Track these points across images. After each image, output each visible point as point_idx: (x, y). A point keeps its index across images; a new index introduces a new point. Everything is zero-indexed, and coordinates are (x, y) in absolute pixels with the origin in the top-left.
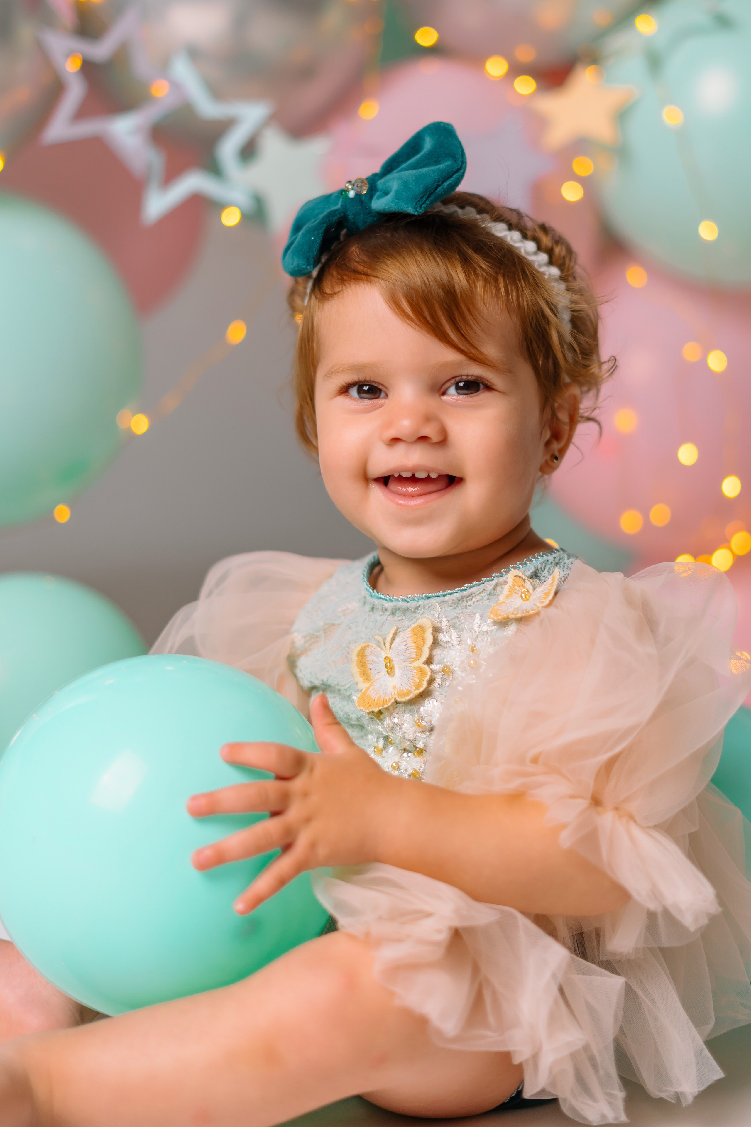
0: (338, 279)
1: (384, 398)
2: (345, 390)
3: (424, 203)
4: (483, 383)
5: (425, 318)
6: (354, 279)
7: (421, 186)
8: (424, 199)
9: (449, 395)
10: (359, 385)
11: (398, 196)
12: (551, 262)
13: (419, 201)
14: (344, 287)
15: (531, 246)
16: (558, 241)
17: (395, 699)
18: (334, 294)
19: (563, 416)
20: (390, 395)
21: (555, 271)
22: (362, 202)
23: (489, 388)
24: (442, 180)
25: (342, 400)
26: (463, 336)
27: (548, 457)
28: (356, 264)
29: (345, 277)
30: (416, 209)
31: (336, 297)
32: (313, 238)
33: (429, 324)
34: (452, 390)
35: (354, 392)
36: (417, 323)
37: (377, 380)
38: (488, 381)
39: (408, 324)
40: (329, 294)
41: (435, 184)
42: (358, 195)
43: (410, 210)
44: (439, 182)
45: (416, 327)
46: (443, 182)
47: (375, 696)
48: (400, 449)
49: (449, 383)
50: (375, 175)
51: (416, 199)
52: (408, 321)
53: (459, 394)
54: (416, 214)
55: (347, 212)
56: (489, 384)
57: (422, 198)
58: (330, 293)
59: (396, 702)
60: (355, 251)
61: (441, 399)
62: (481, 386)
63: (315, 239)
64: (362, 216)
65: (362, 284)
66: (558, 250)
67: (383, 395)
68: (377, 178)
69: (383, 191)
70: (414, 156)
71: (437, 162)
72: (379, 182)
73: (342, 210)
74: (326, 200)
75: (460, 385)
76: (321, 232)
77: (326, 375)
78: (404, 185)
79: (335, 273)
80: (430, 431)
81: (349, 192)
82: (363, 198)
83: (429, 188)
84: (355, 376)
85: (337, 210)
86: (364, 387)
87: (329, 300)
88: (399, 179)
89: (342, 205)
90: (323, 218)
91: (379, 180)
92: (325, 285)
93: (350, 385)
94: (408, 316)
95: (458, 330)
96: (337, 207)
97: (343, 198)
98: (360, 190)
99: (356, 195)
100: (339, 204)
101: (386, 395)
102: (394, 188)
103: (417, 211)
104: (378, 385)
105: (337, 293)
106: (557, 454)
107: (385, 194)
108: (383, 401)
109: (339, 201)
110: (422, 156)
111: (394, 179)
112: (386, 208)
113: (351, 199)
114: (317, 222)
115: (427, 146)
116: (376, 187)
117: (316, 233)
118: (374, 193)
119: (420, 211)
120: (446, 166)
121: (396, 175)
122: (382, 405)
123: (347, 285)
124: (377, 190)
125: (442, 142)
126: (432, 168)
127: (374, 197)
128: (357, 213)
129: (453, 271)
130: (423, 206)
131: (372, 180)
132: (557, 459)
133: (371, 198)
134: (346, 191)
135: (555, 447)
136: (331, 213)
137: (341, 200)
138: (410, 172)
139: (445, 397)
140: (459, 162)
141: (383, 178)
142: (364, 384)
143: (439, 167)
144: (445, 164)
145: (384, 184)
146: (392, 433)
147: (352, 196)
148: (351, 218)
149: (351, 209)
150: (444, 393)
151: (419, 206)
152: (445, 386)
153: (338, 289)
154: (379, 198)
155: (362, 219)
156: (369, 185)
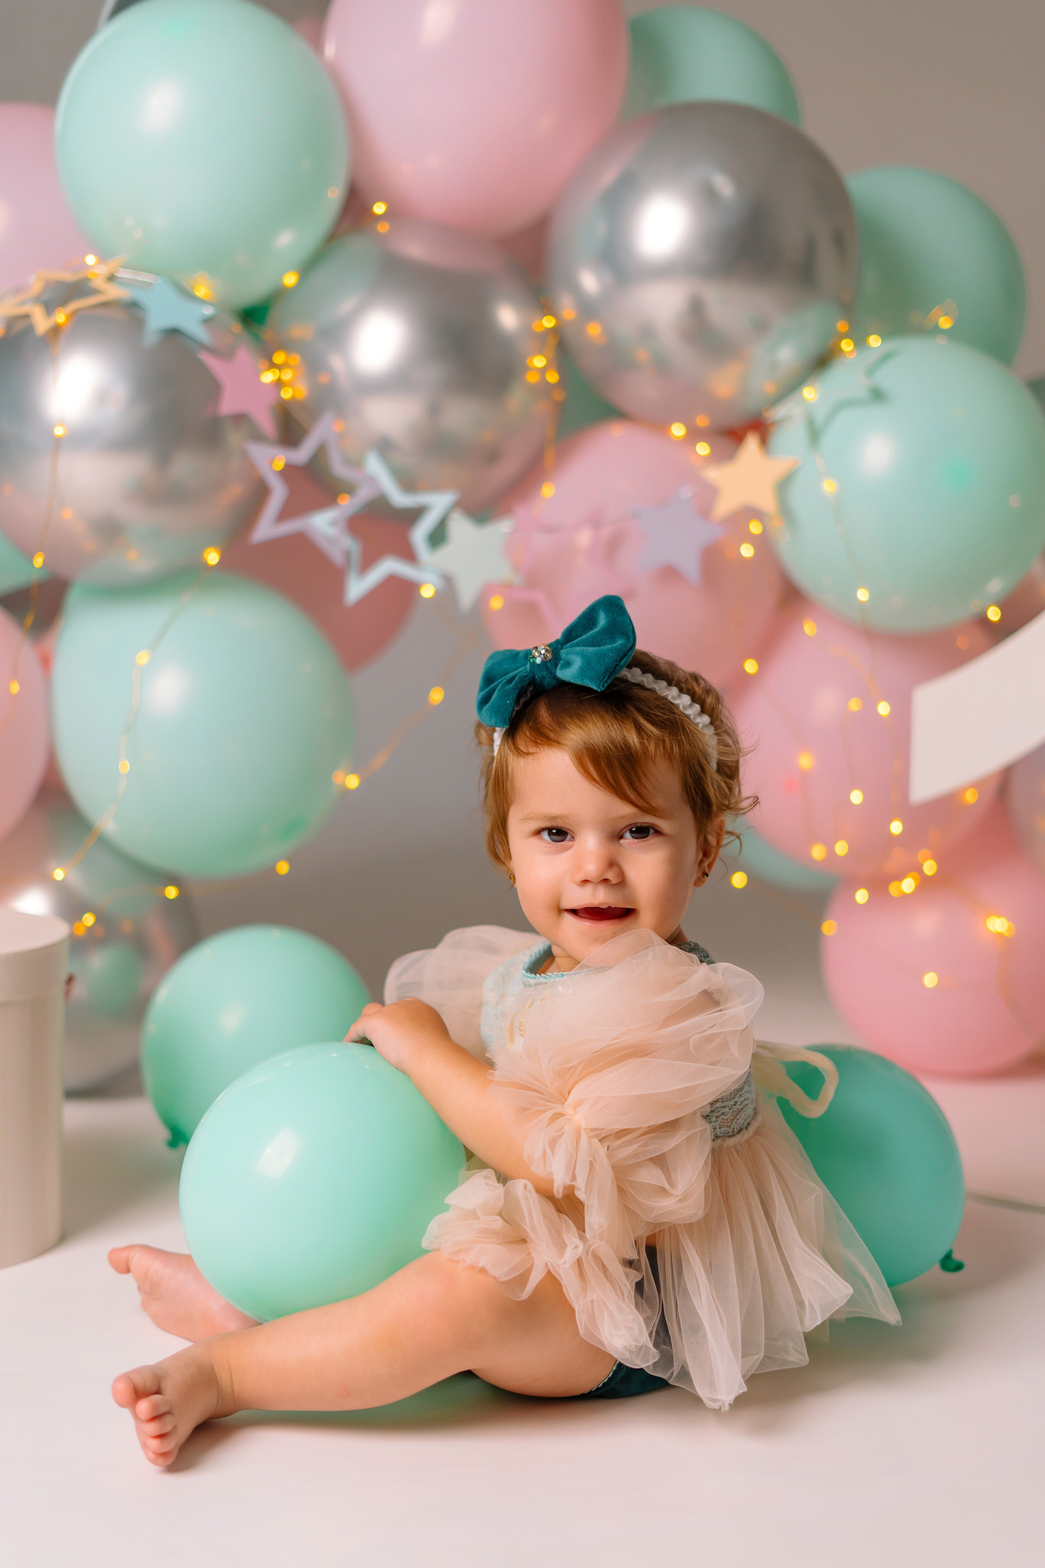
0: (532, 740)
1: (571, 840)
2: (538, 832)
3: (606, 682)
4: (654, 829)
5: (608, 781)
6: (548, 745)
7: (603, 667)
8: (606, 678)
9: (626, 839)
10: (550, 829)
11: (583, 671)
12: (703, 711)
13: (602, 681)
14: (538, 749)
15: (686, 699)
16: (709, 691)
18: (528, 754)
19: (712, 840)
20: (577, 839)
21: (706, 719)
22: (548, 669)
23: (658, 832)
24: (619, 659)
25: (535, 841)
26: (640, 795)
27: (700, 874)
28: (548, 731)
29: (539, 741)
30: (598, 687)
31: (531, 757)
32: (508, 702)
33: (613, 786)
34: (628, 835)
35: (545, 835)
36: (602, 784)
37: (567, 828)
38: (658, 827)
40: (524, 752)
41: (614, 664)
42: (544, 662)
43: (595, 688)
44: (616, 662)
45: (601, 788)
46: (621, 660)
48: (589, 888)
49: (626, 829)
50: (557, 642)
51: (600, 679)
53: (633, 837)
54: (599, 690)
55: (535, 676)
56: (658, 829)
57: (604, 678)
58: (526, 752)
60: (544, 713)
61: (619, 843)
62: (652, 831)
63: (510, 702)
64: (547, 679)
65: (554, 749)
66: (709, 700)
67: (569, 837)
68: (559, 646)
69: (566, 662)
70: (591, 629)
71: (613, 639)
72: (562, 651)
73: (531, 675)
74: (514, 656)
75: (634, 829)
76: (515, 696)
77: (522, 820)
78: (588, 663)
79: (528, 734)
80: (611, 875)
81: (536, 658)
82: (549, 665)
83: (610, 669)
84: (548, 824)
85: (527, 676)
86: (554, 831)
87: (524, 757)
88: (583, 656)
89: (531, 671)
90: (516, 684)
91: (562, 649)
92: (518, 740)
93: (543, 830)
94: (594, 780)
95: (635, 790)
96: (527, 672)
97: (531, 663)
98: (545, 656)
99: (542, 661)
100: (528, 666)
101: (573, 838)
102: (577, 663)
103: (600, 689)
104: (565, 830)
105: (532, 753)
106: (707, 871)
107: (568, 664)
108: (571, 843)
109: (526, 664)
110: (599, 632)
111: (577, 654)
112: (572, 681)
113: (538, 664)
114: (511, 686)
115: (602, 620)
116: (559, 655)
117: (511, 697)
118: (559, 662)
119: (602, 689)
120: (621, 644)
121: (578, 648)
122: (570, 848)
123: (541, 748)
124: (561, 659)
125: (616, 620)
126: (610, 646)
127: (559, 666)
128: (544, 678)
129: (630, 740)
130: (606, 685)
131: (555, 648)
132: (707, 875)
133: (556, 666)
134: (534, 657)
135: (706, 864)
136: (522, 679)
137: (529, 664)
138: (592, 649)
139: (622, 841)
140: (631, 640)
141: (565, 646)
142: (555, 829)
143: (615, 645)
144: (620, 642)
145: (567, 654)
146: (580, 877)
147: (538, 661)
148: (538, 680)
149: (538, 675)
150: (621, 837)
151: (602, 685)
152: (622, 832)
153: (532, 749)
154: (563, 668)
155: (548, 682)
156: (553, 652)
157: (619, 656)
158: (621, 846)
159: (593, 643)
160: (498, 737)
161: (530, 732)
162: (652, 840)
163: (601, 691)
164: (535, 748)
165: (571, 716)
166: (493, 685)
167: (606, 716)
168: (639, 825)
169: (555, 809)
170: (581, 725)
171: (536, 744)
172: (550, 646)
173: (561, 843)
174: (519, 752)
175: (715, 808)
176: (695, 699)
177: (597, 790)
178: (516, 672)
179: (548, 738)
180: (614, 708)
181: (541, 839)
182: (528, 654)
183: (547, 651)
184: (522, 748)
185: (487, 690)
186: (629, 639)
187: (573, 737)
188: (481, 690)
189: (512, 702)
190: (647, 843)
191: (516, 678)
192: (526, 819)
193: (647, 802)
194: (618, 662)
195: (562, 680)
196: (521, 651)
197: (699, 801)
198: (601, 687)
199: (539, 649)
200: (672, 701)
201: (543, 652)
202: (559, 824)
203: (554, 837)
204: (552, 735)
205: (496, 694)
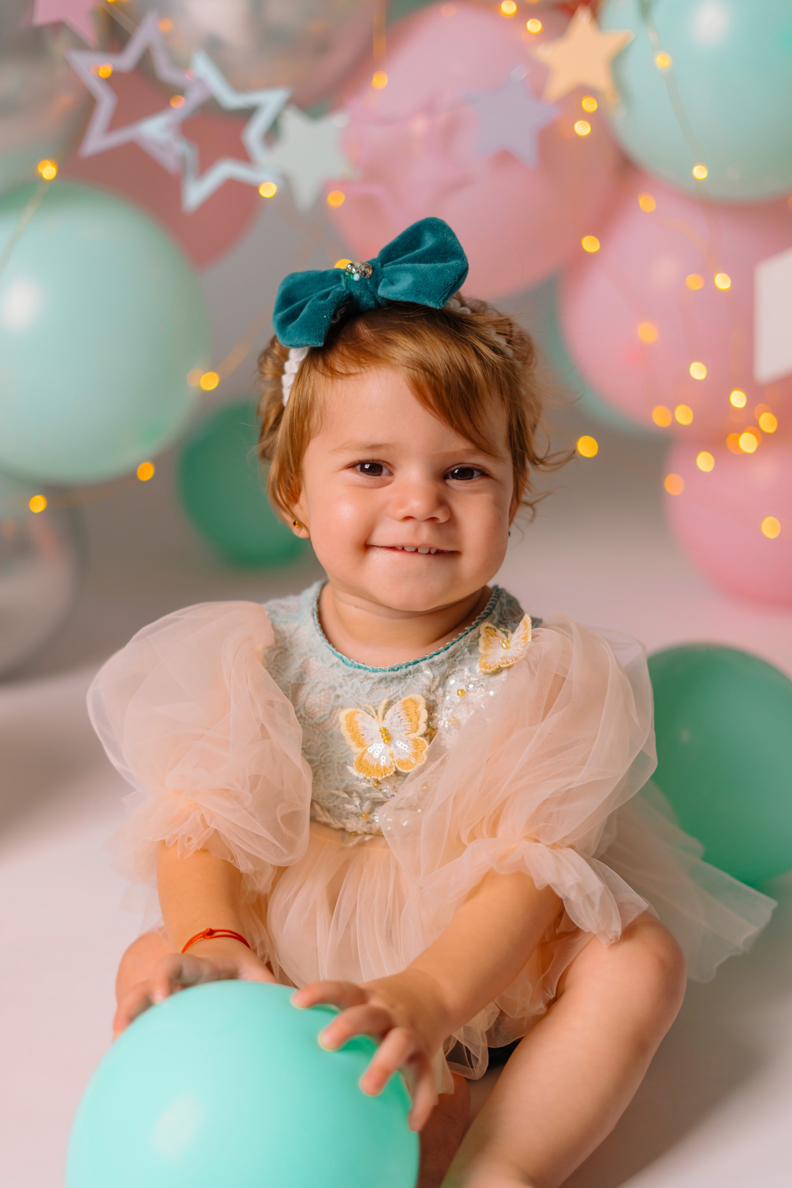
0: (353, 360)
1: (389, 475)
2: (350, 467)
3: (446, 298)
4: (478, 470)
7: (442, 282)
8: (446, 294)
9: (451, 480)
10: (362, 463)
11: (416, 288)
13: (442, 296)
14: (362, 370)
17: (396, 768)
18: (349, 374)
20: (397, 474)
22: (367, 286)
23: (485, 474)
24: (458, 277)
29: (363, 360)
30: (437, 303)
31: (351, 378)
32: (325, 317)
36: (437, 412)
38: (485, 468)
39: (429, 412)
40: (342, 374)
41: (453, 282)
42: (362, 279)
43: (432, 304)
45: (436, 416)
46: (460, 278)
47: (373, 762)
48: (412, 525)
50: (376, 260)
51: (440, 295)
52: (429, 409)
53: (458, 480)
54: (438, 307)
55: (353, 292)
56: (485, 470)
58: (343, 372)
59: (397, 773)
63: (327, 317)
67: (386, 471)
68: (380, 264)
69: (391, 279)
70: (414, 250)
71: (444, 259)
72: (385, 268)
73: (350, 291)
75: (458, 470)
76: (332, 311)
77: (334, 450)
78: (421, 279)
79: (346, 352)
80: (438, 514)
81: (353, 274)
82: (369, 282)
83: (450, 285)
84: (366, 456)
85: (344, 292)
86: (367, 467)
87: (342, 379)
88: (413, 271)
89: (347, 287)
90: (332, 300)
91: (382, 267)
92: (332, 361)
93: (357, 463)
96: (343, 288)
97: (347, 281)
98: (365, 274)
99: (360, 279)
100: (343, 283)
101: (391, 472)
102: (407, 279)
103: (440, 305)
104: (380, 465)
105: (354, 374)
107: (393, 282)
108: (390, 478)
109: (341, 282)
110: (428, 250)
111: (406, 270)
112: (403, 298)
113: (356, 281)
114: (326, 301)
116: (381, 273)
117: (327, 312)
118: (381, 280)
119: (442, 306)
120: (455, 264)
121: (406, 265)
122: (389, 483)
123: (366, 368)
124: (384, 277)
125: (446, 240)
126: (446, 264)
127: (381, 284)
128: (361, 296)
131: (376, 265)
133: (377, 285)
134: (350, 274)
136: (340, 294)
137: (344, 281)
138: (423, 265)
139: (448, 481)
140: (466, 261)
141: (385, 265)
142: (367, 463)
143: (449, 264)
145: (392, 271)
146: (405, 512)
147: (356, 277)
148: (355, 298)
149: (357, 291)
150: (447, 477)
151: (442, 301)
152: (448, 471)
153: (353, 370)
154: (385, 285)
155: (366, 300)
156: (373, 269)
157: (457, 274)
158: (447, 485)
159: (422, 260)
161: (349, 352)
162: (477, 483)
163: (440, 310)
164: (358, 368)
166: (298, 304)
168: (466, 466)
169: (379, 438)
171: (360, 363)
172: (369, 263)
173: (377, 478)
174: (332, 374)
181: (353, 474)
183: (365, 267)
184: (338, 369)
185: (289, 309)
186: (463, 260)
188: (279, 310)
189: (329, 318)
191: (332, 293)
192: (337, 450)
194: (456, 280)
195: (386, 299)
198: (441, 304)
199: (356, 266)
201: (361, 269)
202: (379, 455)
205: (305, 311)
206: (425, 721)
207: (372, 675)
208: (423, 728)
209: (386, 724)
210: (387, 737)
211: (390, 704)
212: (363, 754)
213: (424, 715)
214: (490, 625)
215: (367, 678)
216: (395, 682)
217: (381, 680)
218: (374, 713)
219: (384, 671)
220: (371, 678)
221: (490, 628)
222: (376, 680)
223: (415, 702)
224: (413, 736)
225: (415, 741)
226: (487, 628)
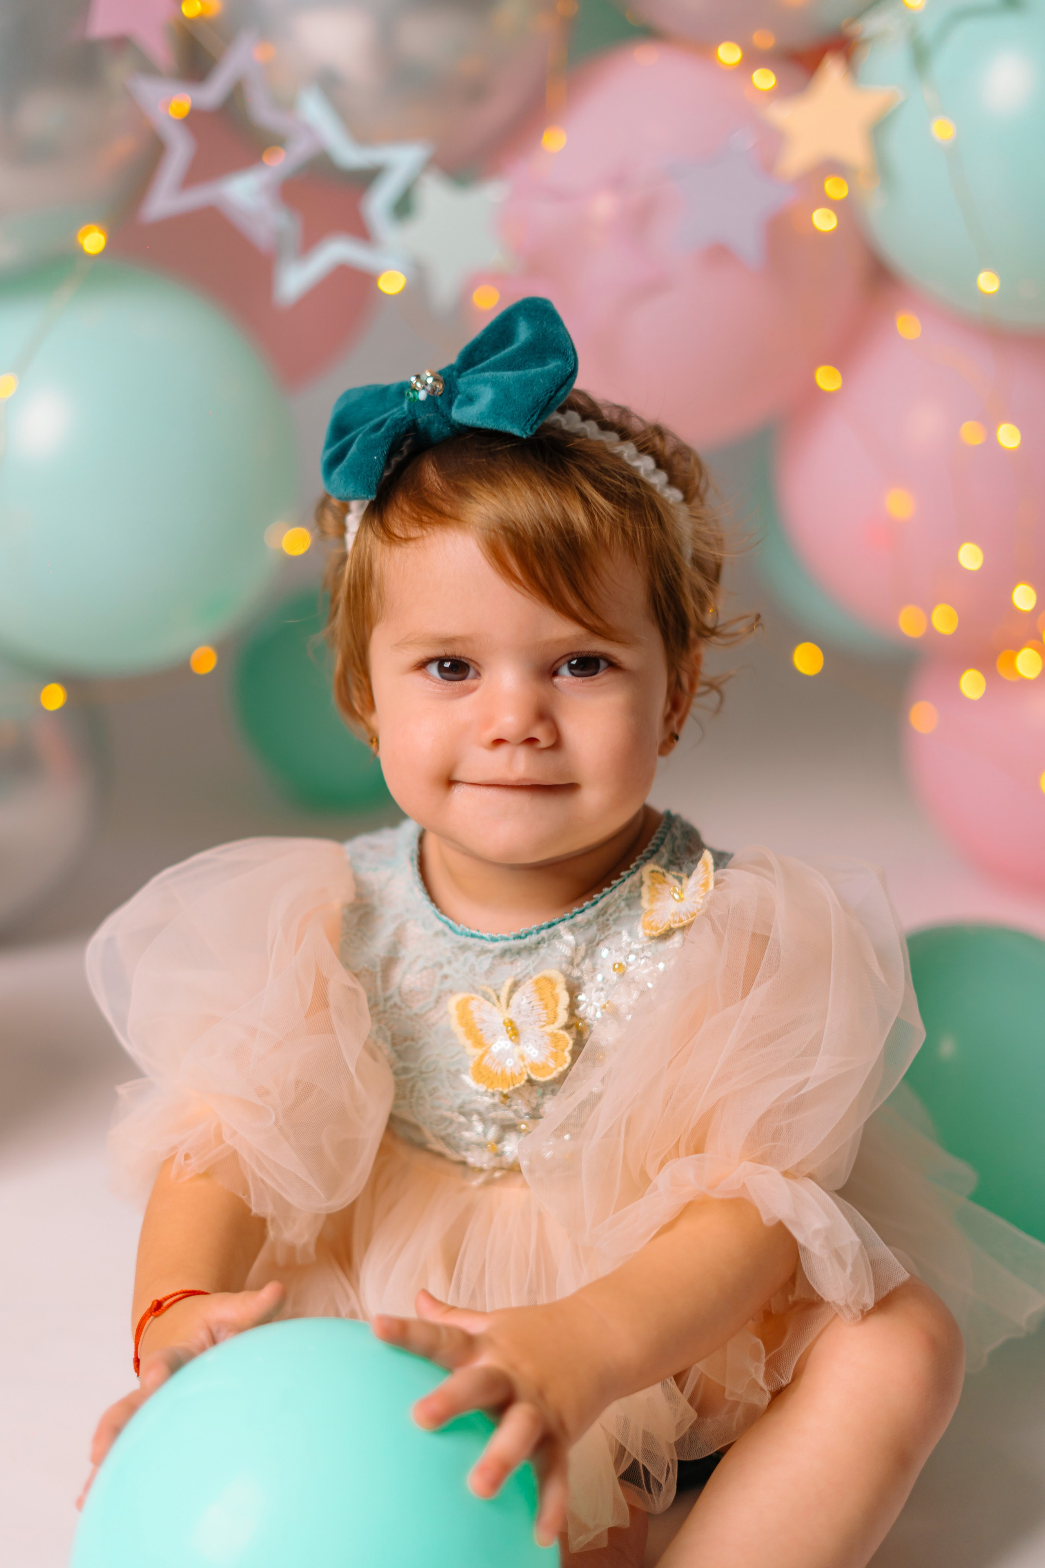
0: (413, 518)
1: (474, 678)
2: (422, 665)
3: (536, 422)
4: (606, 660)
6: (440, 523)
7: (530, 400)
8: (535, 417)
9: (563, 676)
10: (441, 660)
11: (496, 408)
12: (672, 482)
13: (529, 420)
14: (424, 532)
17: (528, 1075)
18: (408, 539)
19: (686, 681)
20: (485, 676)
21: (677, 494)
22: (436, 408)
23: (616, 665)
24: (554, 389)
25: (417, 679)
27: (665, 737)
28: (440, 501)
29: (425, 519)
30: (523, 430)
31: (412, 544)
32: (375, 458)
34: (565, 670)
35: (433, 669)
36: (527, 587)
37: (470, 657)
38: (614, 657)
39: (516, 589)
40: (401, 538)
41: (547, 396)
42: (431, 397)
43: (516, 431)
44: (551, 392)
45: (526, 593)
46: (556, 392)
47: (496, 1068)
48: (503, 754)
49: (563, 660)
50: (451, 368)
51: (526, 418)
52: (515, 585)
53: (573, 674)
54: (524, 436)
55: (416, 419)
56: (613, 660)
57: (532, 416)
58: (403, 536)
59: (530, 1082)
60: (432, 476)
61: (552, 683)
62: (603, 664)
63: (378, 458)
64: (436, 425)
67: (472, 673)
68: (455, 373)
69: (467, 396)
70: (504, 348)
71: (542, 360)
72: (460, 380)
73: (410, 418)
74: (381, 394)
75: (574, 662)
76: (386, 449)
77: (397, 645)
78: (504, 394)
79: (407, 509)
80: (540, 732)
81: (418, 391)
82: (439, 402)
83: (541, 402)
84: (439, 651)
85: (405, 418)
86: (447, 665)
87: (401, 546)
88: (495, 384)
89: (410, 411)
90: (388, 430)
91: (459, 377)
92: (390, 519)
93: (430, 661)
94: (515, 578)
95: (580, 596)
96: (404, 413)
97: (410, 399)
98: (434, 390)
99: (429, 396)
100: (405, 405)
101: (478, 674)
102: (486, 396)
103: (526, 433)
104: (466, 661)
105: (414, 539)
106: (676, 732)
107: (470, 400)
108: (474, 683)
109: (403, 402)
110: (520, 349)
111: (485, 382)
112: (479, 424)
113: (422, 402)
114: (379, 434)
115: (523, 333)
116: (456, 386)
117: (379, 450)
118: (455, 397)
119: (530, 433)
120: (557, 367)
121: (487, 375)
122: (474, 689)
123: (429, 530)
124: (459, 393)
125: (546, 331)
126: (539, 369)
127: (456, 403)
128: (430, 422)
129: (573, 517)
130: (535, 427)
131: (449, 376)
132: (677, 738)
133: (450, 403)
134: (414, 390)
135: (674, 722)
136: (397, 423)
137: (406, 401)
138: (509, 374)
139: (557, 680)
140: (572, 361)
141: (464, 374)
142: (447, 661)
143: (546, 368)
144: (553, 365)
145: (469, 384)
146: (493, 733)
147: (422, 395)
148: (422, 426)
149: (423, 418)
150: (555, 674)
151: (529, 427)
152: (557, 665)
153: (414, 532)
154: (462, 404)
155: (437, 429)
156: (445, 382)
157: (554, 384)
158: (555, 686)
159: (509, 364)
160: (353, 521)
161: (410, 507)
162: (604, 678)
163: (527, 438)
164: (418, 530)
165: (479, 478)
166: (347, 438)
167: (535, 479)
168: (584, 655)
169: (452, 627)
170: (495, 492)
171: (421, 523)
172: (440, 373)
173: (460, 683)
174: (390, 538)
175: (692, 634)
176: (661, 464)
177: (518, 596)
178: (386, 415)
179: (441, 513)
180: (547, 467)
181: (428, 676)
182: (404, 389)
183: (435, 380)
184: (397, 532)
185: (340, 443)
186: (567, 359)
187: (481, 509)
188: (329, 445)
189: (381, 459)
190: (596, 682)
191: (388, 421)
192: (400, 645)
193: (599, 618)
194: (553, 393)
195: (460, 425)
196: (393, 385)
197: (671, 619)
198: (528, 431)
199: (423, 377)
200: (629, 462)
201: (430, 381)
202: (458, 650)
203: (447, 675)
204: (447, 508)
205: (353, 449)
206: (566, 1007)
207: (491, 946)
208: (563, 1017)
209: (511, 1014)
210: (514, 1032)
211: (515, 985)
212: (482, 1057)
213: (564, 999)
214: (657, 868)
215: (484, 951)
216: (525, 954)
217: (504, 953)
218: (494, 998)
219: (507, 939)
220: (490, 951)
221: (657, 872)
222: (497, 952)
223: (550, 981)
224: (550, 1029)
225: (554, 1036)
226: (653, 872)
